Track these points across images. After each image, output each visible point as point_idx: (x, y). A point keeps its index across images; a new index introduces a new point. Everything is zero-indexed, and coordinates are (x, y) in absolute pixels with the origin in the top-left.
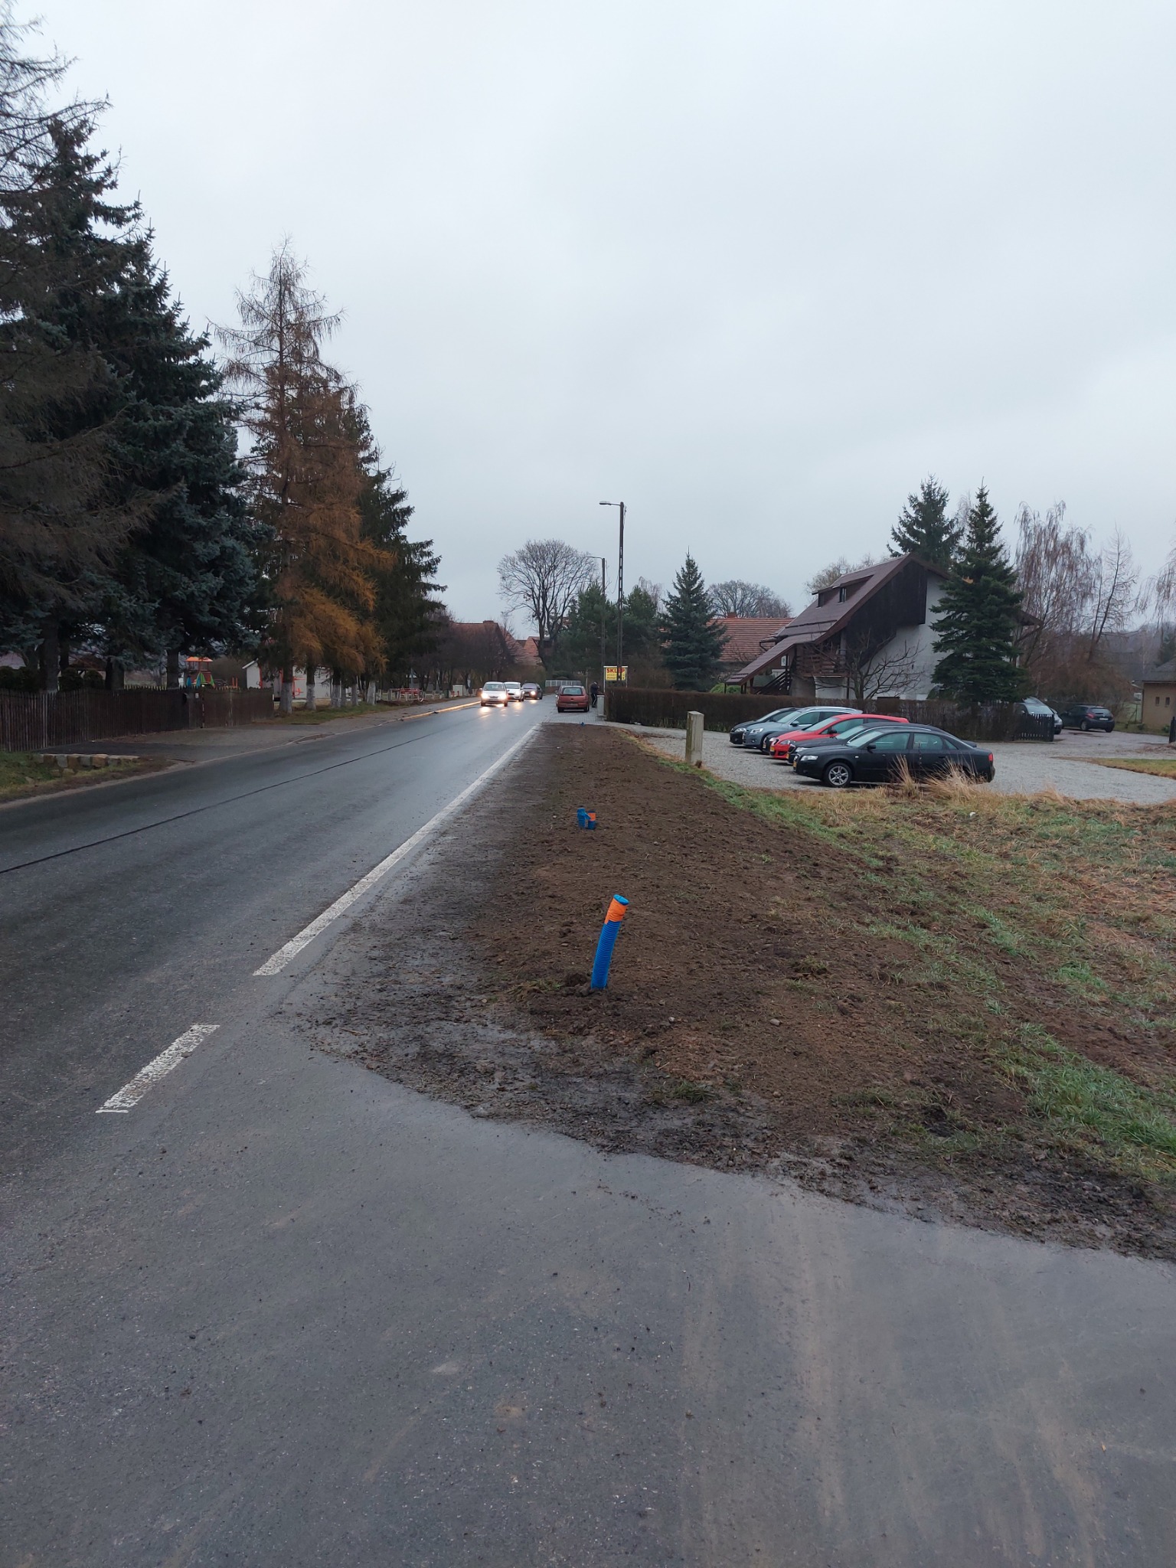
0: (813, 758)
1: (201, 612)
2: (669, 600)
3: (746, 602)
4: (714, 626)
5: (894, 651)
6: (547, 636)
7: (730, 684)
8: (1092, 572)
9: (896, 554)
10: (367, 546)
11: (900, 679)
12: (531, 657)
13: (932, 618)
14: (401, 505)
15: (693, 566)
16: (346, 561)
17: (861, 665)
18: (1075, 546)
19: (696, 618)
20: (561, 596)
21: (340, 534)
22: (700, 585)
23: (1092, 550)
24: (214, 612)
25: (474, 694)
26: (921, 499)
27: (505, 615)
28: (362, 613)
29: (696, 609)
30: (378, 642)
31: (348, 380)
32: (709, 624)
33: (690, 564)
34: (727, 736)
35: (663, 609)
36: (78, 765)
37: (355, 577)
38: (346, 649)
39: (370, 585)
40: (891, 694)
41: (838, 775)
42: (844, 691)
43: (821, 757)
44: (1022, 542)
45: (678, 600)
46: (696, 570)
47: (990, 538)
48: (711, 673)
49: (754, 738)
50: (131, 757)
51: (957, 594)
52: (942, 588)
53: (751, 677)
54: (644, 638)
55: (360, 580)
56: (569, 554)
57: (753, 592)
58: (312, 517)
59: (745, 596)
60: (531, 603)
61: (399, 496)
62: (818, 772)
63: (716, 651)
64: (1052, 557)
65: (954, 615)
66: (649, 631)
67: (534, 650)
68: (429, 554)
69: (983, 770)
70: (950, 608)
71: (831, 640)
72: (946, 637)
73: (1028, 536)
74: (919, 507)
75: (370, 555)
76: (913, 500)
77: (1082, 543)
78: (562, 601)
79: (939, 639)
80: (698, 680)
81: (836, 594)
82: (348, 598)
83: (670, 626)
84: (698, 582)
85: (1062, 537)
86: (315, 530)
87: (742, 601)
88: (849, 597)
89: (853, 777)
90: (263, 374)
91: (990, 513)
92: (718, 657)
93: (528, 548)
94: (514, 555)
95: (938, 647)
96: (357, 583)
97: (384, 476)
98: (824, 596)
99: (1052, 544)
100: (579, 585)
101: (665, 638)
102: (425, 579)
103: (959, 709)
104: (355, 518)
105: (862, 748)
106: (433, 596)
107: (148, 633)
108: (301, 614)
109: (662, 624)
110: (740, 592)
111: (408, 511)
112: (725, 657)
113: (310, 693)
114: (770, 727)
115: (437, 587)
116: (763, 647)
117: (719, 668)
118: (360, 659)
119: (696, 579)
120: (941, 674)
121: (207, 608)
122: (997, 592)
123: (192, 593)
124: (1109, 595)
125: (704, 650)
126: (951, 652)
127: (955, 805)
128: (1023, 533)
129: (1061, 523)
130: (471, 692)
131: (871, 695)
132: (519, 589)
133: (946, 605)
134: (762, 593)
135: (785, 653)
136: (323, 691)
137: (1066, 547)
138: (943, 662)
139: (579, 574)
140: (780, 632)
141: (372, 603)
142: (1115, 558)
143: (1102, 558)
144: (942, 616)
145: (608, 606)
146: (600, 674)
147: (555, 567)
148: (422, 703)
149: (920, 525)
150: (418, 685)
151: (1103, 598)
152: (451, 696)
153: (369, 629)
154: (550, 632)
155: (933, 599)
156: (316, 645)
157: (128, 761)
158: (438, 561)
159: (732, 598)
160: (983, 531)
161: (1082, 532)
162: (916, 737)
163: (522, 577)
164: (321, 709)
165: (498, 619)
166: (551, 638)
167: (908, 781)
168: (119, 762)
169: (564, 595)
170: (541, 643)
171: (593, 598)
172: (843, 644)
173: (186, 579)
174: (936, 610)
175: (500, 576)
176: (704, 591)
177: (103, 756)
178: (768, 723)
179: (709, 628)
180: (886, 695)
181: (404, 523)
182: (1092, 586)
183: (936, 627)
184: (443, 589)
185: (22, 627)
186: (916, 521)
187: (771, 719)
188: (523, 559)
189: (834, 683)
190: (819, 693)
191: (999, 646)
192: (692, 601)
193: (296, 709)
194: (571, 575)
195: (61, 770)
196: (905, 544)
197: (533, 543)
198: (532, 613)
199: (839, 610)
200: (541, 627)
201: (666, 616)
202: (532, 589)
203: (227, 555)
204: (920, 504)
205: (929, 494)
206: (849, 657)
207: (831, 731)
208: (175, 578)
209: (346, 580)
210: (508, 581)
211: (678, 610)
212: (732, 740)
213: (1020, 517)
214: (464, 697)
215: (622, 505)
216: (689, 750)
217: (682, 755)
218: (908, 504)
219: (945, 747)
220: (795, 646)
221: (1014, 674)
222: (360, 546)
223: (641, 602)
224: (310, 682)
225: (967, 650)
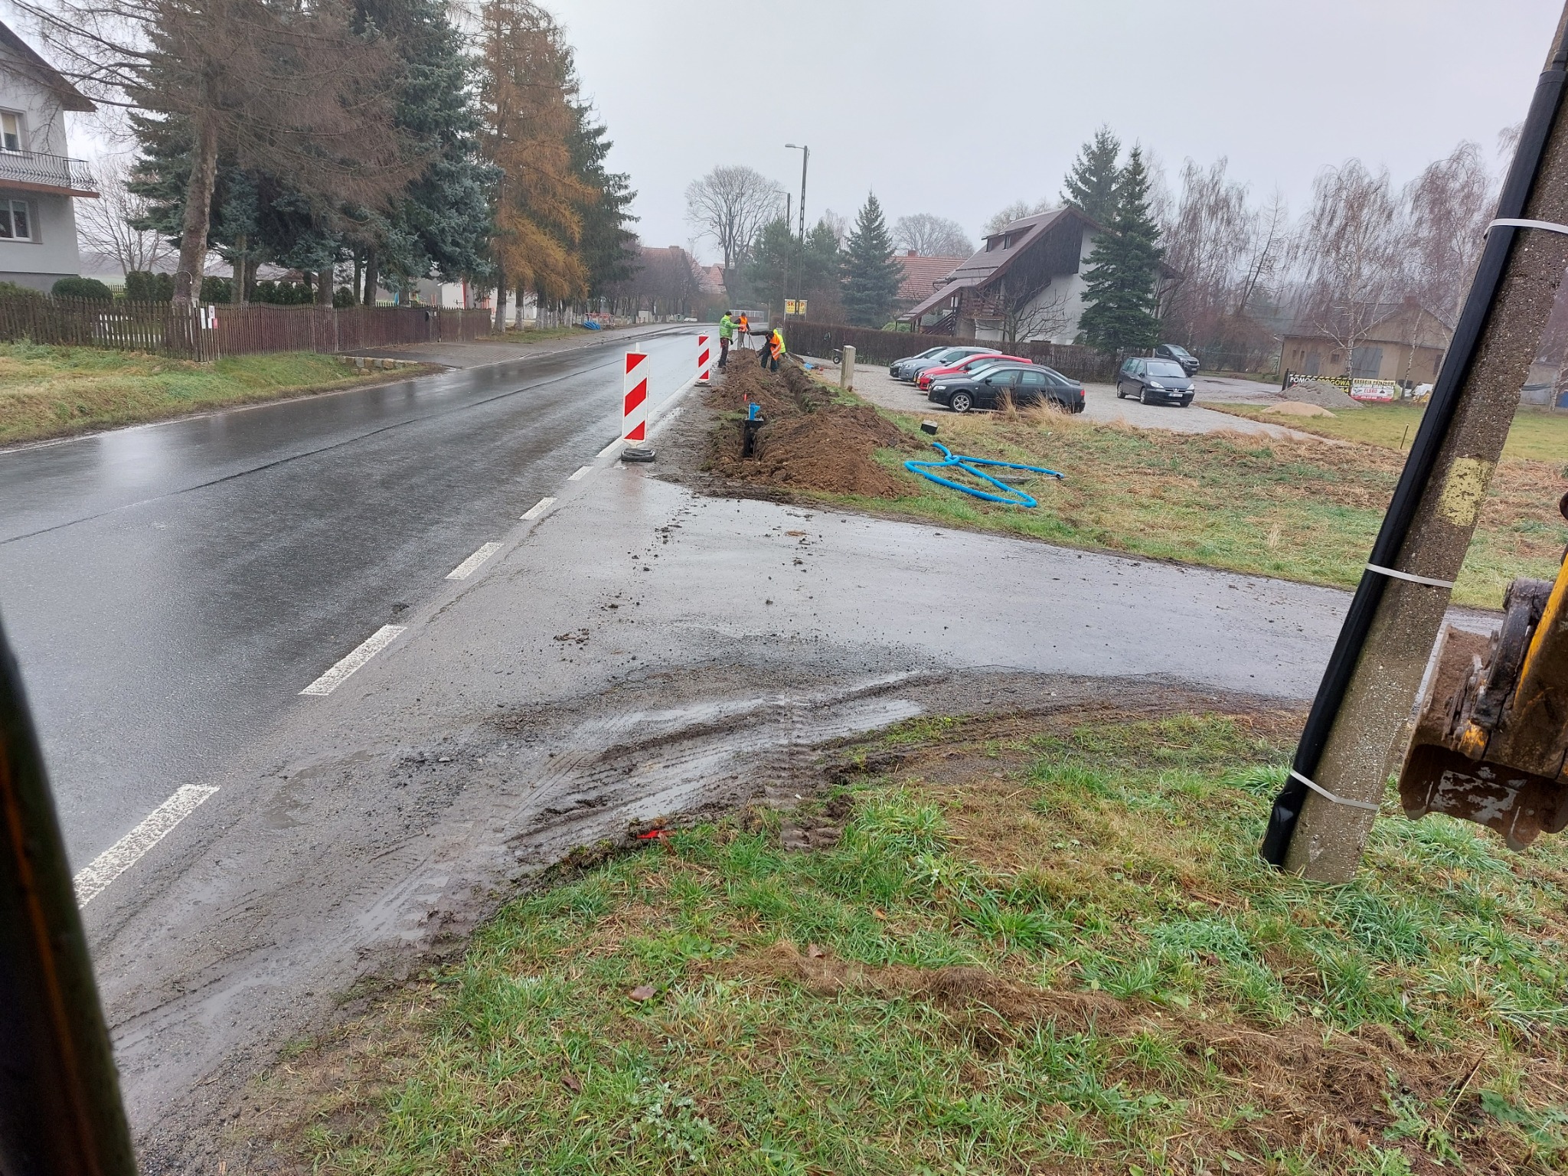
0: (944, 388)
1: (444, 242)
2: (850, 236)
3: (934, 237)
4: (893, 264)
5: (1045, 299)
6: (732, 264)
7: (901, 322)
8: (1248, 227)
9: (1067, 202)
10: (572, 180)
11: (1049, 324)
12: (715, 286)
13: (1084, 269)
14: (601, 140)
15: (874, 204)
16: (554, 195)
17: (1015, 311)
18: (1234, 202)
19: (875, 256)
20: (747, 225)
21: (549, 169)
22: (881, 223)
23: (1251, 205)
24: (455, 243)
25: (659, 320)
26: (1094, 148)
27: (691, 241)
28: (570, 246)
29: (875, 247)
30: (582, 270)
31: (558, 22)
32: (887, 262)
33: (872, 202)
34: (887, 370)
35: (844, 246)
36: (372, 367)
37: (563, 211)
38: (554, 277)
39: (576, 219)
40: (1040, 338)
41: (961, 402)
42: (1001, 333)
43: (949, 387)
44: (1185, 196)
45: (859, 236)
46: (877, 207)
47: (1140, 196)
48: (887, 310)
49: (907, 372)
50: (413, 362)
51: (1105, 248)
52: (1093, 241)
53: (919, 317)
54: (825, 273)
55: (567, 213)
56: (756, 180)
57: (942, 227)
58: (525, 154)
59: (933, 230)
60: (717, 230)
61: (600, 131)
62: (945, 399)
63: (893, 289)
64: (1213, 211)
65: (1102, 267)
66: (830, 265)
67: (720, 279)
68: (626, 187)
69: (1075, 404)
70: (1098, 261)
71: (991, 286)
72: (1092, 287)
73: (1191, 189)
74: (1093, 156)
75: (576, 190)
76: (1087, 148)
77: (1241, 199)
78: (749, 226)
79: (1087, 290)
80: (874, 317)
81: (1000, 242)
82: (558, 231)
83: (848, 262)
84: (879, 219)
85: (1223, 192)
86: (527, 164)
87: (930, 235)
88: (1013, 244)
89: (973, 405)
90: (480, 13)
91: (1141, 172)
92: (894, 294)
93: (717, 174)
94: (701, 179)
95: (1085, 297)
96: (564, 216)
97: (586, 109)
98: (993, 242)
99: (1213, 198)
100: (766, 213)
101: (845, 273)
102: (622, 209)
103: (1098, 354)
104: (565, 155)
105: (981, 381)
106: (626, 225)
107: (409, 261)
108: (515, 242)
109: (843, 260)
110: (928, 226)
111: (608, 146)
112: (901, 295)
113: (519, 316)
114: (923, 362)
115: (630, 218)
116: (936, 286)
117: (896, 305)
118: (566, 287)
119: (877, 217)
120: (1086, 322)
121: (450, 239)
122: (1140, 247)
123: (444, 229)
124: (1263, 251)
125: (881, 288)
126: (1095, 302)
127: (1042, 428)
128: (1187, 187)
129: (1223, 178)
130: (656, 319)
131: (1024, 338)
132: (705, 216)
133: (1097, 257)
134: (951, 228)
135: (953, 294)
136: (532, 313)
137: (1225, 203)
138: (1089, 310)
139: (766, 203)
140: (951, 275)
141: (577, 236)
142: (1273, 214)
143: (1261, 214)
144: (1092, 267)
145: (791, 239)
146: (781, 307)
147: (743, 194)
148: (613, 328)
149: (1092, 173)
150: (608, 310)
151: (1257, 254)
152: (637, 321)
153: (575, 258)
154: (736, 260)
155: (1087, 250)
156: (529, 273)
157: (410, 365)
158: (634, 195)
159: (920, 232)
160: (1134, 189)
161: (1241, 187)
162: (1025, 374)
163: (710, 203)
164: (528, 330)
165: (684, 245)
166: (736, 267)
167: (1011, 408)
168: (404, 365)
169: (750, 227)
170: (727, 273)
171: (777, 232)
172: (1002, 288)
173: (437, 216)
174: (1087, 262)
175: (686, 201)
176: (885, 229)
177: (392, 360)
178: (923, 359)
179: (888, 266)
180: (1036, 338)
181: (602, 156)
182: (1247, 241)
183: (1088, 277)
184: (637, 220)
185: (321, 254)
186: (1089, 169)
187: (926, 356)
188: (711, 185)
189: (992, 326)
190: (980, 335)
191: (1139, 298)
192: (872, 239)
193: (507, 329)
194: (759, 203)
195: (360, 369)
196: (1076, 191)
197: (721, 168)
198: (718, 240)
199: (1003, 255)
200: (727, 256)
201: (847, 253)
202: (719, 216)
203: (469, 193)
204: (1093, 153)
205: (1102, 143)
206: (1006, 302)
207: (967, 368)
208: (428, 214)
209: (555, 213)
210: (695, 207)
211: (859, 246)
212: (891, 374)
213: (1185, 171)
214: (650, 323)
215: (806, 149)
216: (843, 379)
217: (838, 380)
218: (1081, 152)
219: (1047, 383)
220: (961, 288)
221: (1150, 324)
222: (567, 181)
223: (824, 236)
224: (519, 304)
225: (1110, 300)
